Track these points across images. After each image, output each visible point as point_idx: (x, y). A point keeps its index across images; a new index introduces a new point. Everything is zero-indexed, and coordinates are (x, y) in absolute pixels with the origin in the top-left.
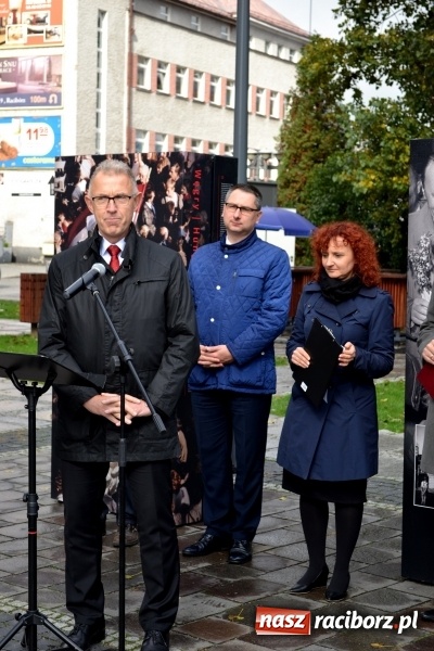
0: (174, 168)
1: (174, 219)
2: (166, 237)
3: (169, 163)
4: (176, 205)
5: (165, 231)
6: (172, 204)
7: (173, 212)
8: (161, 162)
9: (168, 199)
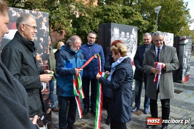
0: (44, 18)
1: (45, 35)
2: (42, 41)
3: (42, 16)
4: (46, 31)
5: (42, 39)
6: (44, 30)
7: (45, 33)
8: (39, 15)
9: (42, 28)
